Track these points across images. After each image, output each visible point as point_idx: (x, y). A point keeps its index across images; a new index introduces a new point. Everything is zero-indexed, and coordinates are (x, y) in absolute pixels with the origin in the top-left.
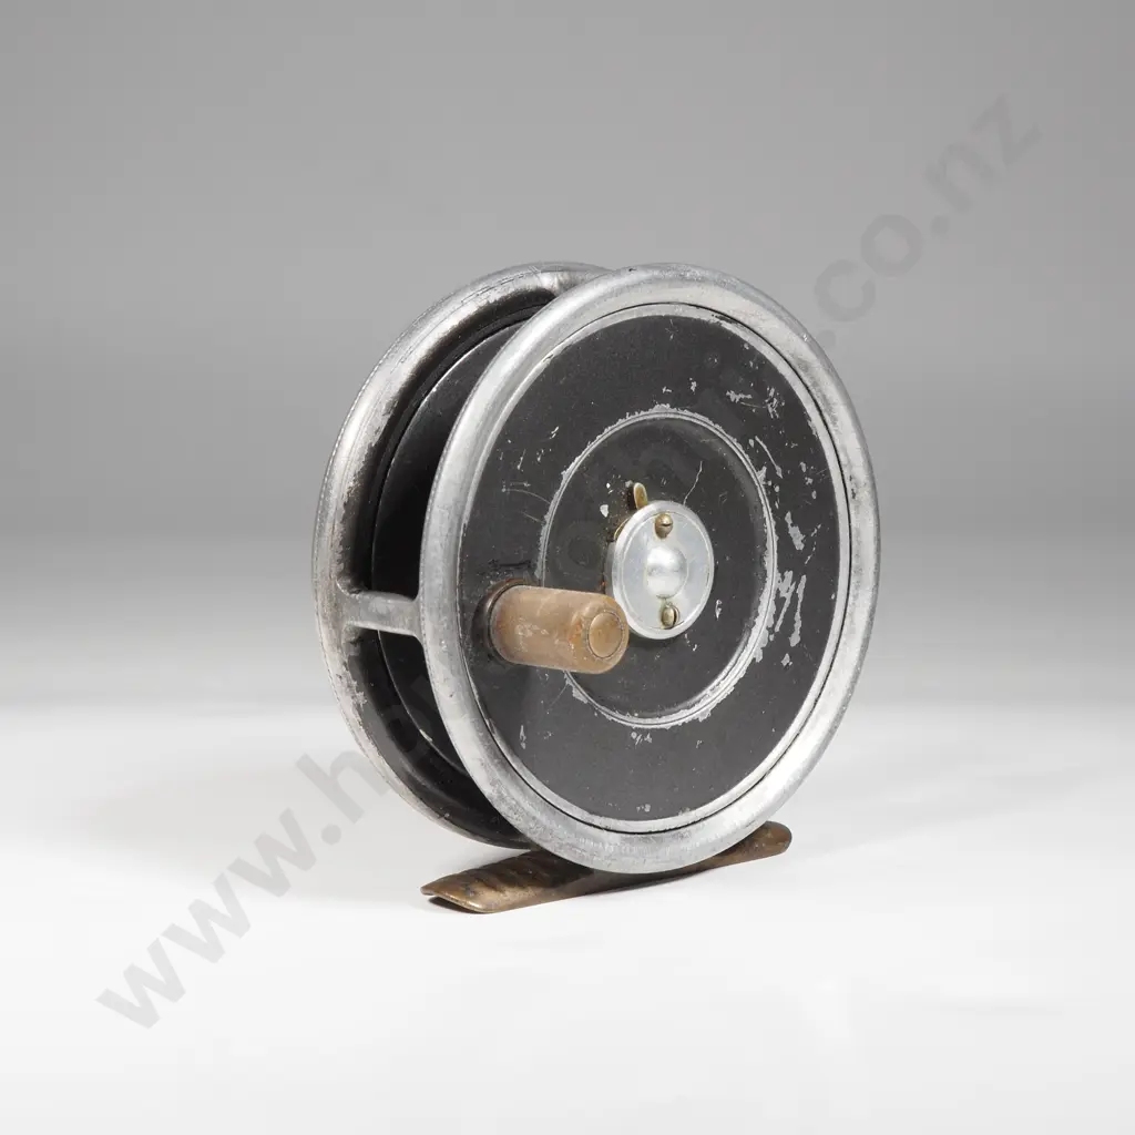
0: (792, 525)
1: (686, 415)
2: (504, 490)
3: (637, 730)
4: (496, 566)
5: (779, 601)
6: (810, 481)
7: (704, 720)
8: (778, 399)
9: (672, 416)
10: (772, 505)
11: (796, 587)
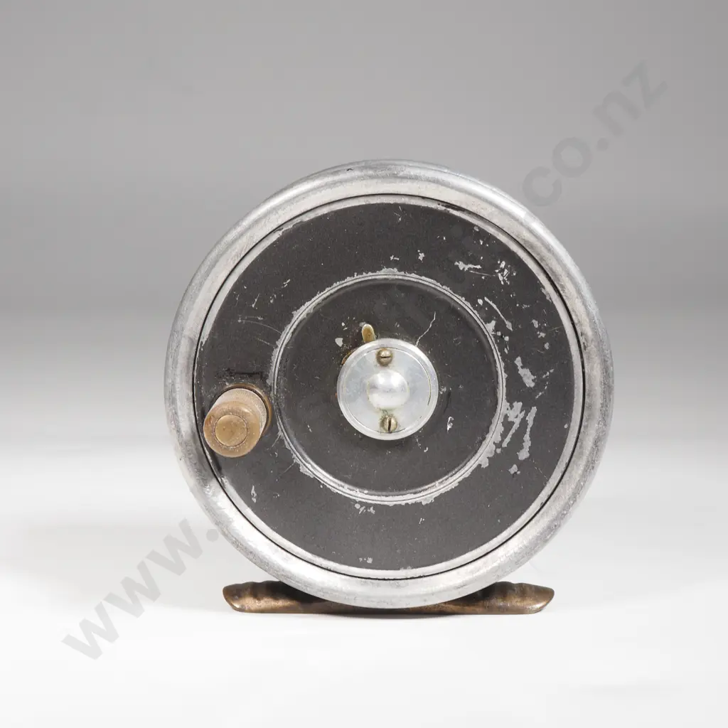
0: (522, 367)
1: (413, 277)
2: (240, 321)
3: (362, 504)
4: (231, 373)
5: (507, 425)
6: (543, 335)
7: (427, 505)
8: (510, 270)
9: (400, 277)
10: (501, 350)
11: (526, 415)
